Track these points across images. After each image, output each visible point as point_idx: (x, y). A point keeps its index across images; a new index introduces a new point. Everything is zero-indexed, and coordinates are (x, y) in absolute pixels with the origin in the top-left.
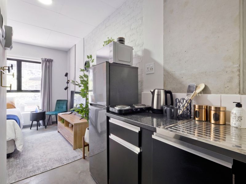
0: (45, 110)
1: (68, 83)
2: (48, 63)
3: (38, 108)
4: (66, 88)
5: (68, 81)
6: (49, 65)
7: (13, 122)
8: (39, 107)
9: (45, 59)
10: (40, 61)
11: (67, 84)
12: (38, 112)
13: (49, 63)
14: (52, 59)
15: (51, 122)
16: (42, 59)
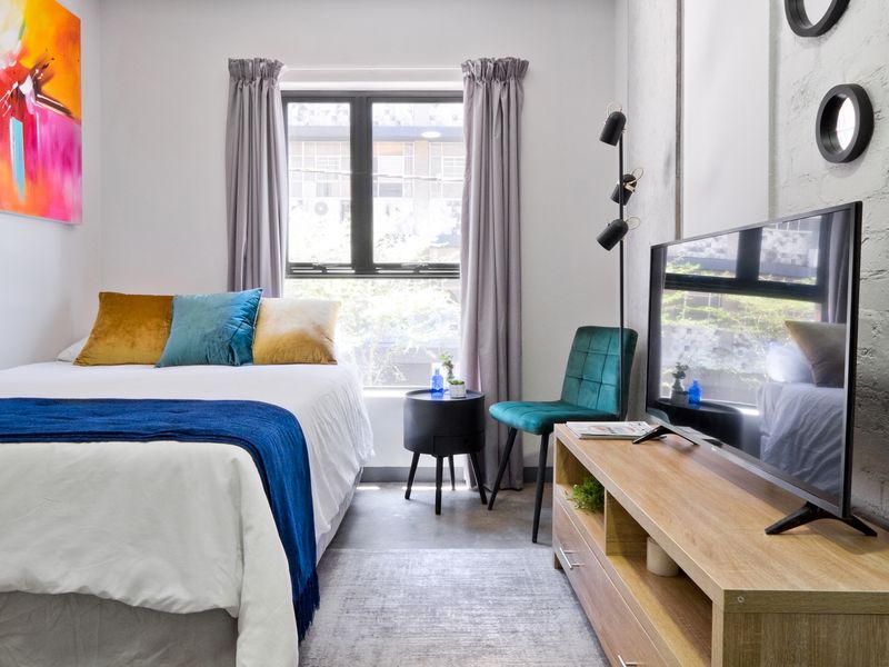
0: (485, 387)
1: (622, 196)
2: (497, 88)
3: (444, 372)
4: (614, 236)
5: (627, 179)
6: (504, 99)
7: (235, 462)
8: (450, 365)
9: (484, 62)
10: (459, 85)
11: (618, 205)
12: (446, 398)
13: (506, 85)
14: (522, 59)
15: (516, 470)
16: (466, 67)
